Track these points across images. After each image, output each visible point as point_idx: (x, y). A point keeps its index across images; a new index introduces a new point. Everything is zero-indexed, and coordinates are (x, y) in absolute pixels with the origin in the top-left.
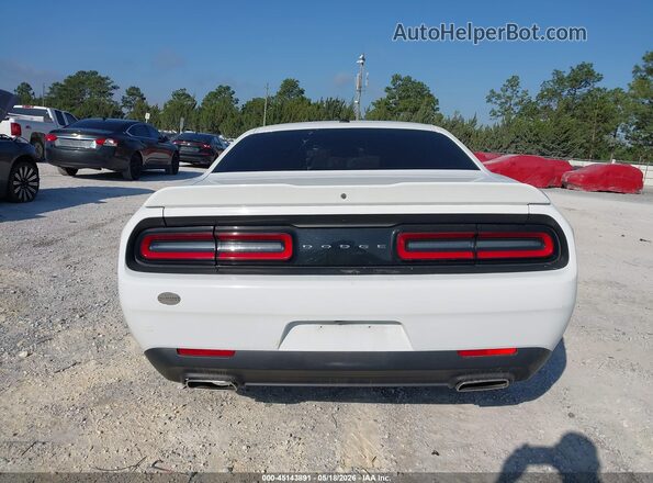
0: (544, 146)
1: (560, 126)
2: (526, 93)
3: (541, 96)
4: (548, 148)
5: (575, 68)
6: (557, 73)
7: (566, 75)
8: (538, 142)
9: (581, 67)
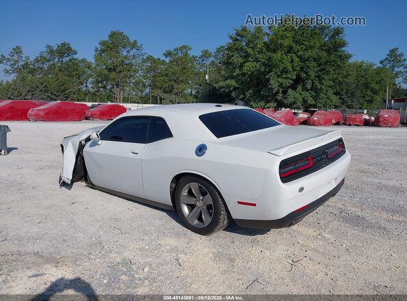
0: (52, 94)
1: (60, 80)
2: (28, 58)
3: (37, 61)
4: (55, 95)
5: (59, 44)
6: (49, 47)
7: (55, 49)
8: (47, 91)
9: (64, 44)
